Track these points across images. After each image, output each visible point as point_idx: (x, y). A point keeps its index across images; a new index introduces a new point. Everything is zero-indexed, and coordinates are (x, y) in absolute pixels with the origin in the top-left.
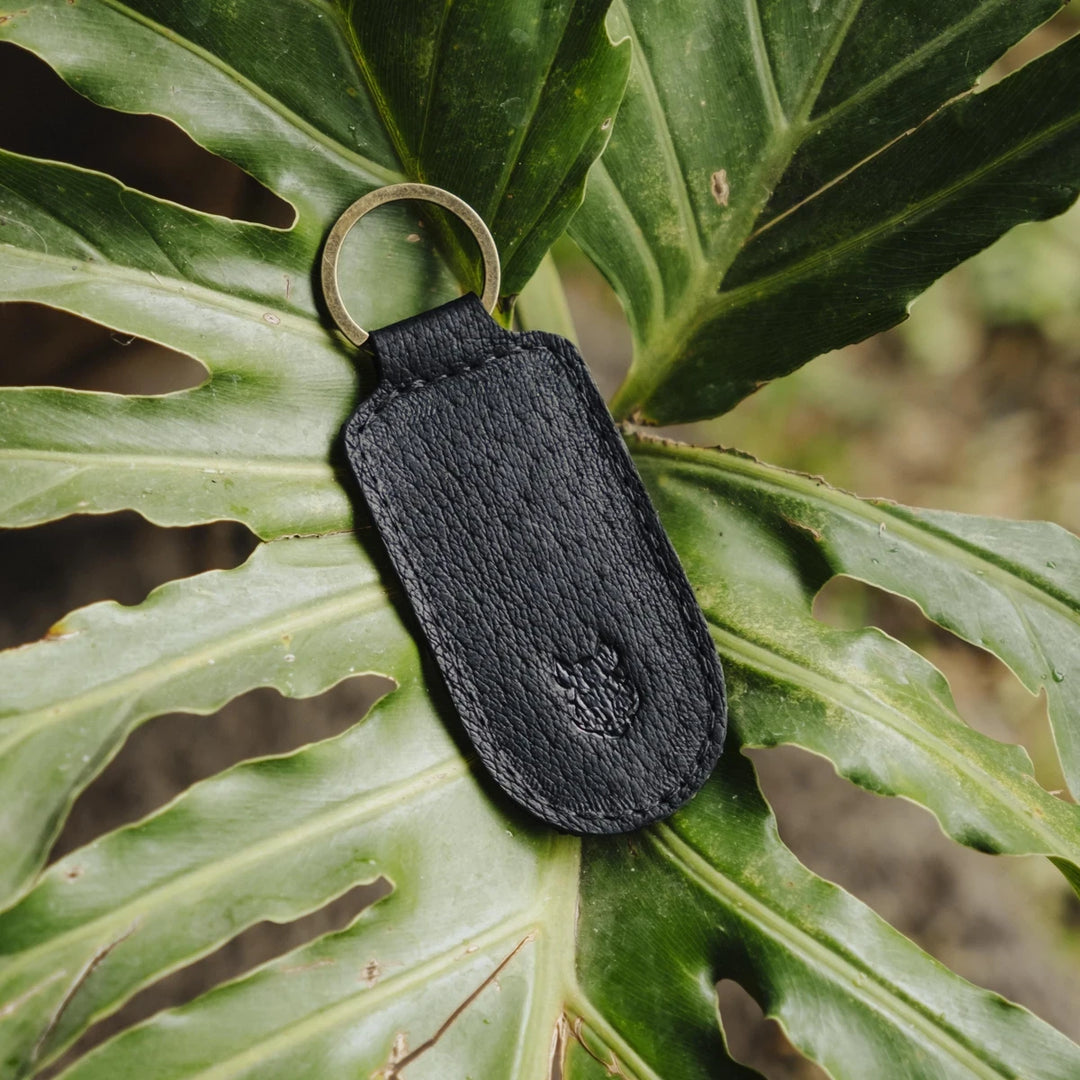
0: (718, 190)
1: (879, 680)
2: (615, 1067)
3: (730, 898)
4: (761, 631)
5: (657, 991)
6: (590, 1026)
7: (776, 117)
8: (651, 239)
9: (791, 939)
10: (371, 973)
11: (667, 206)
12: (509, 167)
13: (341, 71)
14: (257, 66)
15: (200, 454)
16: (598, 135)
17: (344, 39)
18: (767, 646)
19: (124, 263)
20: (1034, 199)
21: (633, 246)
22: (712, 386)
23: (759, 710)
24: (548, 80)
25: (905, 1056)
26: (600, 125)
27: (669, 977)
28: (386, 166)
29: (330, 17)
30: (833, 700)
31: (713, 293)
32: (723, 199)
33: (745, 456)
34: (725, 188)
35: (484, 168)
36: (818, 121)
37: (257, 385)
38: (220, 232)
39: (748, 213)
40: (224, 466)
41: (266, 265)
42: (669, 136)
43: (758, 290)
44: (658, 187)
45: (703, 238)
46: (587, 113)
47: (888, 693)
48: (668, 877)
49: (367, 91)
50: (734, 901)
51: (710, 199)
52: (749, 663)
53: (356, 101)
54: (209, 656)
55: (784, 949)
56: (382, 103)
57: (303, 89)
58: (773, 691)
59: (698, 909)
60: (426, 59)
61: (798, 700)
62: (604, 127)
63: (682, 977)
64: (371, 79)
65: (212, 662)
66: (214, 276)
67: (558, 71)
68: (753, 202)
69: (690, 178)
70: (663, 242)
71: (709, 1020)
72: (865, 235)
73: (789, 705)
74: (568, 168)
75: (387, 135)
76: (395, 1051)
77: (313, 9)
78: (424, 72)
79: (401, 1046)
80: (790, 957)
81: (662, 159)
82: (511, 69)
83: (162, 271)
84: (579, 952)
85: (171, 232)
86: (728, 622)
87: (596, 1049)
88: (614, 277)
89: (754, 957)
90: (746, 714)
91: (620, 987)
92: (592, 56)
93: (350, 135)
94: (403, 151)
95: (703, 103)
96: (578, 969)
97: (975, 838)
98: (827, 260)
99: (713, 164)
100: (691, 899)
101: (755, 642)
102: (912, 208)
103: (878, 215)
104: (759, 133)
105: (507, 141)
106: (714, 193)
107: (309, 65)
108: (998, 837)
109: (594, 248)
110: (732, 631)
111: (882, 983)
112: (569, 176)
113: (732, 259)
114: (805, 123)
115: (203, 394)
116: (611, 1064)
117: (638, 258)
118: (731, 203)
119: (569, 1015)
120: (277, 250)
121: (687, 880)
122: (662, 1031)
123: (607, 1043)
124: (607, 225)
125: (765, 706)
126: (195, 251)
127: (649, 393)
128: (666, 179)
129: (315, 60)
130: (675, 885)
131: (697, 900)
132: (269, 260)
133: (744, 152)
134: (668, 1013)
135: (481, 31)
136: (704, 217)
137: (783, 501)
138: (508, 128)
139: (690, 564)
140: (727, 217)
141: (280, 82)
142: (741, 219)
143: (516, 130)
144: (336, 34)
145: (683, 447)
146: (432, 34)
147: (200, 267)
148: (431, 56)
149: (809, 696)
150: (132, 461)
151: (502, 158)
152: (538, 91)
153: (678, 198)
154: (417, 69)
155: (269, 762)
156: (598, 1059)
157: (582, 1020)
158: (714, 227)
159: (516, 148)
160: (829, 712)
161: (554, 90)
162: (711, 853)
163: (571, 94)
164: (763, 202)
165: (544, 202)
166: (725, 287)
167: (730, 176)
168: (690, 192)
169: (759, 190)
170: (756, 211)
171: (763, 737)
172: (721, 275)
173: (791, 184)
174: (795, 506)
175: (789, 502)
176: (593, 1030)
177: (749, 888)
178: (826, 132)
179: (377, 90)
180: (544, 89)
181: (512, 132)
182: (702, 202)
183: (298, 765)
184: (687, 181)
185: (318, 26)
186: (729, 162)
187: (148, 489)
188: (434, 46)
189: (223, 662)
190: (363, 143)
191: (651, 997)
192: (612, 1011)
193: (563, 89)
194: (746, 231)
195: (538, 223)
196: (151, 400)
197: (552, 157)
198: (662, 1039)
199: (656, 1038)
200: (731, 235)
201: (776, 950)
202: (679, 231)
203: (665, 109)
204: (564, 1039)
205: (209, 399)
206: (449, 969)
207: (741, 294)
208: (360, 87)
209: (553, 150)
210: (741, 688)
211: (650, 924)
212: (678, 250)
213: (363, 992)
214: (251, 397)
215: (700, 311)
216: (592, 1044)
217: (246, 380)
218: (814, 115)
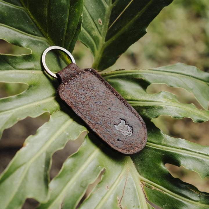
0: (100, 22)
1: (168, 99)
2: (154, 188)
3: (162, 148)
4: (143, 99)
5: (155, 171)
6: (146, 182)
7: (106, 5)
8: (91, 35)
9: (176, 151)
10: (108, 188)
11: (92, 28)
12: (66, 29)
13: (29, 20)
14: (13, 24)
15: (32, 103)
16: (81, 17)
17: (27, 13)
18: (146, 101)
19: (4, 70)
20: (164, 3)
21: (89, 38)
22: (110, 60)
23: (150, 112)
24: (70, 9)
25: (205, 164)
26: (81, 15)
27: (157, 167)
28: (41, 37)
29: (24, 10)
30: (163, 106)
31: (104, 42)
32: (101, 24)
33: (123, 70)
34: (101, 22)
35: (61, 31)
36: (114, 4)
37: (36, 86)
38: (19, 58)
39: (106, 25)
40: (37, 103)
41: (28, 62)
42: (89, 15)
43: (113, 39)
44: (90, 25)
45: (100, 32)
46: (78, 13)
47: (171, 101)
48: (148, 149)
49: (34, 22)
50: (163, 148)
51: (99, 25)
52: (144, 105)
53: (33, 25)
54: (53, 139)
55: (176, 153)
56: (38, 24)
57: (22, 26)
58: (151, 108)
59: (157, 153)
60: (46, 12)
61: (157, 108)
62: (82, 15)
63: (159, 166)
64: (35, 20)
65: (54, 140)
66: (20, 67)
67: (71, 7)
68: (106, 23)
69: (95, 22)
70: (94, 36)
71: (167, 172)
72: (132, 21)
73: (156, 109)
74: (77, 26)
75: (40, 31)
76: (118, 200)
77: (21, 9)
78: (46, 15)
79: (119, 199)
80: (178, 154)
81: (89, 20)
82: (63, 9)
83: (11, 69)
84: (137, 169)
85: (11, 61)
86: (136, 99)
87: (149, 186)
88: (87, 45)
89: (171, 157)
90: (148, 114)
91: (149, 173)
92: (77, 1)
93: (33, 32)
94: (44, 33)
95: (93, 7)
96: (139, 173)
97: (198, 121)
98: (125, 28)
99: (98, 18)
100: (154, 151)
101: (143, 101)
102: (139, 13)
103: (133, 16)
104: (104, 10)
105: (65, 24)
106: (99, 23)
107: (22, 21)
108: (202, 119)
109: (82, 40)
110: (137, 101)
111: (195, 152)
112: (78, 27)
113: (106, 35)
114: (111, 5)
115: (28, 91)
116: (153, 187)
117: (90, 40)
118: (103, 24)
119: (142, 182)
120: (30, 59)
121: (152, 148)
122: (159, 178)
123: (150, 184)
124: (84, 35)
125: (151, 112)
126: (16, 63)
127: (98, 66)
128: (91, 23)
129: (23, 20)
130: (150, 150)
131: (155, 151)
132: (29, 61)
133: (102, 14)
134: (159, 174)
135: (56, 3)
136: (99, 28)
137: (134, 75)
138: (64, 21)
139: (122, 92)
140: (103, 27)
141: (18, 26)
142: (105, 27)
143: (66, 21)
144: (26, 13)
145: (110, 73)
146: (46, 7)
147: (18, 66)
148: (47, 11)
149: (159, 107)
150: (21, 108)
151: (64, 27)
152: (68, 12)
153: (94, 26)
154: (44, 15)
155: (74, 155)
156: (150, 187)
157: (144, 182)
158: (101, 30)
159: (66, 25)
160: (164, 108)
161: (71, 11)
162: (154, 142)
163: (75, 10)
164: (108, 22)
165: (74, 34)
166: (106, 40)
167: (101, 19)
168: (96, 24)
169: (107, 20)
170: (108, 24)
171: (154, 116)
172: (104, 39)
173: (112, 17)
174: (136, 75)
175: (135, 75)
176: (147, 183)
177: (164, 145)
178: (116, 5)
179: (36, 22)
180: (69, 11)
181: (65, 22)
182: (98, 26)
183: (79, 153)
184: (94, 22)
185: (22, 12)
186: (100, 17)
187: (27, 112)
188: (47, 9)
189: (56, 139)
190: (36, 33)
191: (155, 172)
192: (149, 178)
193: (73, 10)
194: (107, 29)
195: (73, 38)
196: (20, 95)
197: (74, 24)
198: (160, 179)
199: (159, 180)
200: (104, 31)
201: (175, 154)
202: (96, 33)
203: (87, 10)
204: (142, 187)
205: (29, 91)
206: (119, 181)
207: (110, 41)
208: (33, 22)
209: (74, 23)
210: (144, 111)
211: (149, 159)
212: (96, 36)
213: (108, 192)
214: (36, 89)
215: (103, 47)
216: (148, 185)
217: (34, 85)
218: (113, 3)
